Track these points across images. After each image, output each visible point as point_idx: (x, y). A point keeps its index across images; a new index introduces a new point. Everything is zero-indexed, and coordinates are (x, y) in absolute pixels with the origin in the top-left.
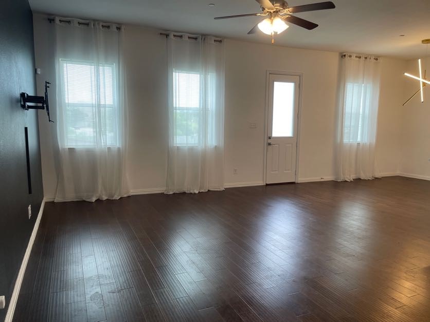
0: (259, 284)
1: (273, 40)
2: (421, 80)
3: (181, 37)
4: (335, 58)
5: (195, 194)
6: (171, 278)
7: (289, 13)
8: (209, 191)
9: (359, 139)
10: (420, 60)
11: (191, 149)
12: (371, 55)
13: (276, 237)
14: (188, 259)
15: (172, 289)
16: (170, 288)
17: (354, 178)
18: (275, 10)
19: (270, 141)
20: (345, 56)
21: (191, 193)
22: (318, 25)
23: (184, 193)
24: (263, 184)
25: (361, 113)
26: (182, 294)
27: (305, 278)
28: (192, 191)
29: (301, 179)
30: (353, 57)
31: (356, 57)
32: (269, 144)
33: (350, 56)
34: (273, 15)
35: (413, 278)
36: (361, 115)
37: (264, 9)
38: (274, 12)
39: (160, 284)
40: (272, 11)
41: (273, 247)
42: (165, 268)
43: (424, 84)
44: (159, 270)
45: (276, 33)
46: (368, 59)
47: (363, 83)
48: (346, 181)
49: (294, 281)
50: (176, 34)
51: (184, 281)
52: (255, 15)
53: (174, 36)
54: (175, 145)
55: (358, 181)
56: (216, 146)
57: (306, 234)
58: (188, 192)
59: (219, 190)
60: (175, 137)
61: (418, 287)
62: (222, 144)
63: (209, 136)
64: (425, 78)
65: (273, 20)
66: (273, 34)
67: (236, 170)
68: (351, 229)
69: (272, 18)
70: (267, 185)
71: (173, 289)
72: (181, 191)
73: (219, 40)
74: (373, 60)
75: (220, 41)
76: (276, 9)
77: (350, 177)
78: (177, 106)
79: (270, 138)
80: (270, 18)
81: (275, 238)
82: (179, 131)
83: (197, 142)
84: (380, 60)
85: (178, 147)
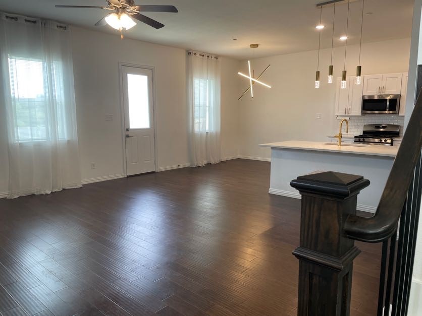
0: (125, 279)
1: (122, 36)
2: (251, 78)
3: (16, 19)
4: (183, 55)
5: (47, 194)
6: (24, 295)
7: (135, 11)
8: (63, 189)
9: (207, 129)
10: (249, 62)
11: (39, 146)
12: (212, 54)
13: (140, 229)
14: (44, 269)
15: (26, 305)
16: (24, 306)
17: (206, 163)
18: (121, 6)
19: (128, 133)
20: (191, 53)
21: (42, 195)
22: (164, 26)
23: (33, 196)
24: (123, 177)
25: (207, 105)
26: (39, 308)
27: (167, 263)
28: (43, 193)
29: (160, 169)
30: (198, 55)
31: (200, 55)
32: (128, 136)
33: (195, 54)
34: (119, 10)
35: (252, 245)
36: (207, 108)
37: (110, 3)
38: (121, 8)
39: (11, 303)
40: (118, 7)
41: (137, 239)
42: (17, 284)
43: (253, 82)
44: (9, 288)
45: (124, 29)
46: (210, 57)
47: (207, 79)
48: (199, 166)
49: (157, 268)
50: (8, 15)
51: (41, 294)
52: (102, 8)
53: (7, 17)
54: (16, 142)
55: (209, 165)
56: (68, 141)
57: (167, 220)
58: (38, 193)
59: (76, 187)
60: (15, 128)
61: (256, 252)
62: (75, 137)
63: (59, 128)
64: (253, 78)
65: (120, 15)
66: (121, 29)
67: (93, 165)
68: (205, 210)
69: (119, 14)
70: (128, 177)
71: (29, 306)
72: (29, 193)
73: (64, 26)
74: (213, 58)
75: (65, 28)
76: (123, 5)
77: (202, 163)
78: (16, 97)
79: (128, 130)
80: (117, 13)
81: (138, 229)
82: (20, 122)
83: (44, 136)
84: (220, 59)
85: (20, 144)
